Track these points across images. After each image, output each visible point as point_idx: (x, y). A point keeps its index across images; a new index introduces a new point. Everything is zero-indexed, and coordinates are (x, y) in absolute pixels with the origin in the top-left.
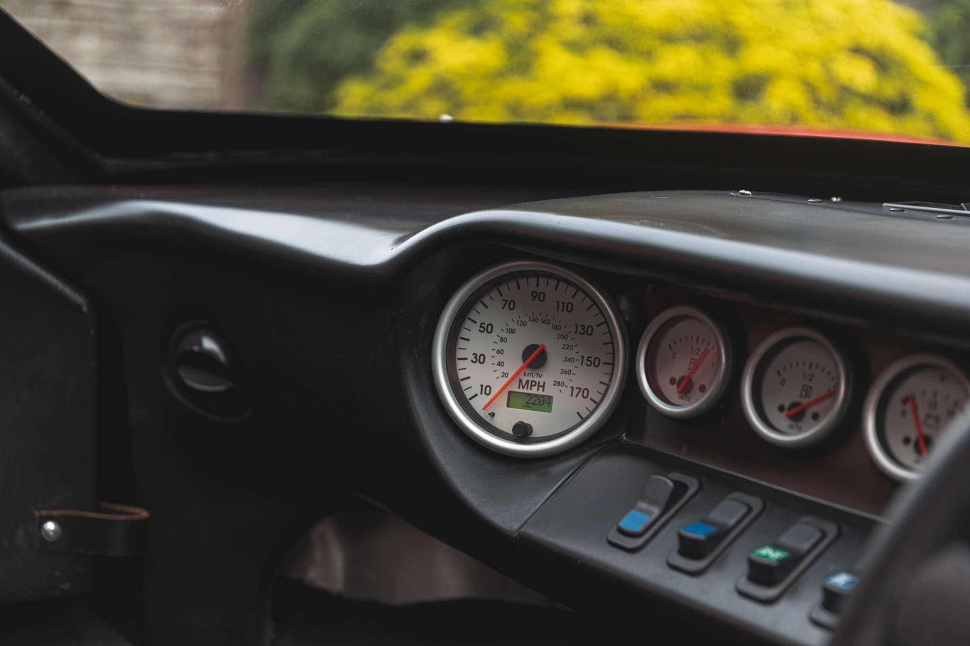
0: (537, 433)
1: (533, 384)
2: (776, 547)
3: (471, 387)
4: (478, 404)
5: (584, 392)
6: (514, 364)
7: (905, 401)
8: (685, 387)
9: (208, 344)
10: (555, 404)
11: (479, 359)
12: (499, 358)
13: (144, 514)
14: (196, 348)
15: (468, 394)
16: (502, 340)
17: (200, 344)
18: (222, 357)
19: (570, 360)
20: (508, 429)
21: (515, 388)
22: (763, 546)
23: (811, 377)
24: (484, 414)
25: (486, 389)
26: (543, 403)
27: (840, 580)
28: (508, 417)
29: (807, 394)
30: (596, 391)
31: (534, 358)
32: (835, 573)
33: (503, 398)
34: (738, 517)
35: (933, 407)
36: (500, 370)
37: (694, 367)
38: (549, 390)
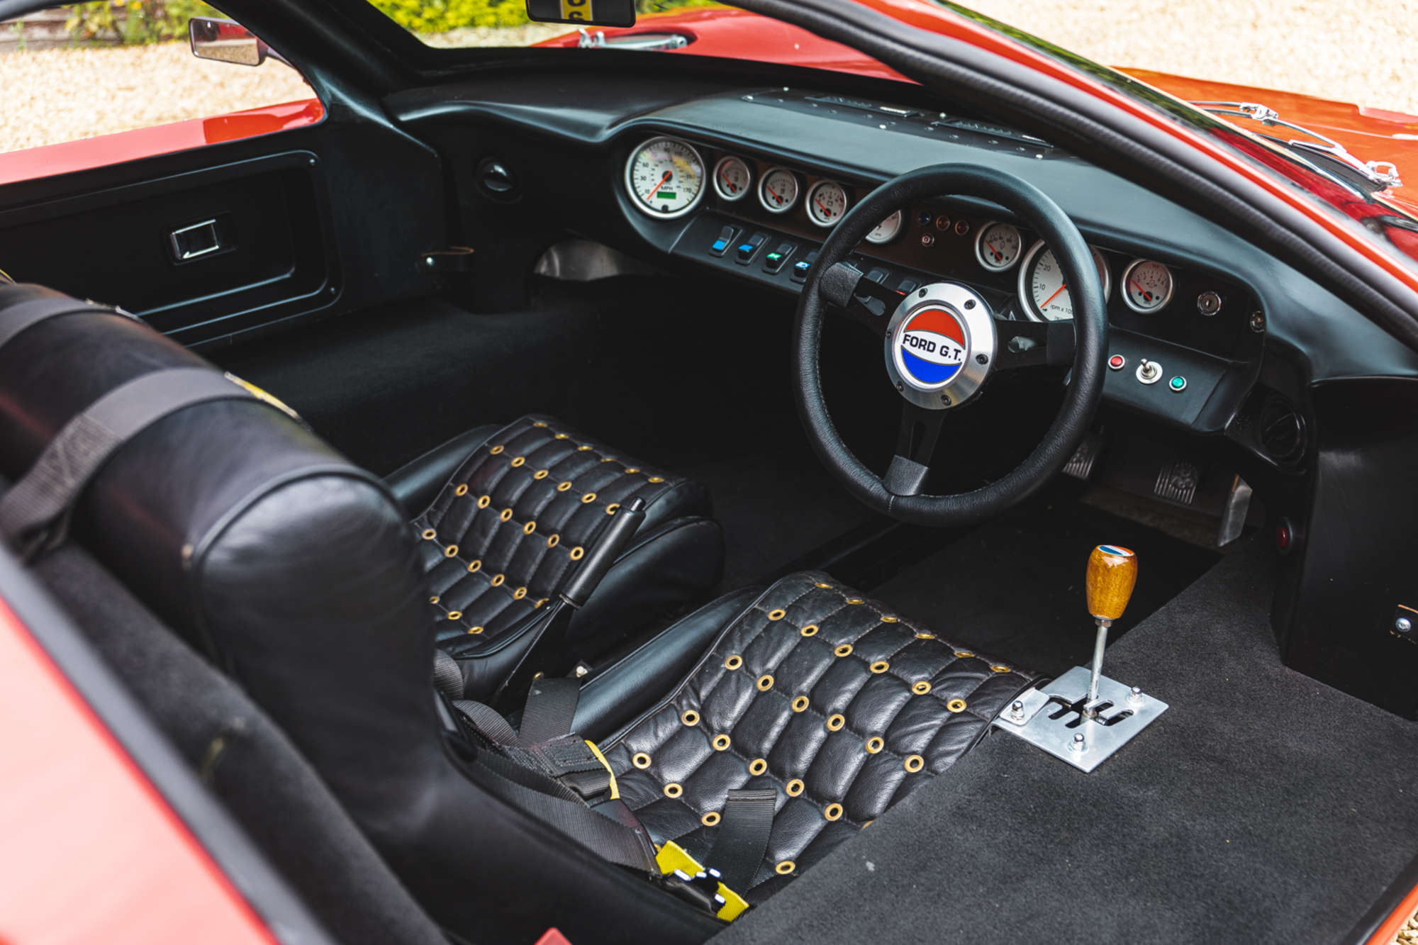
0: (670, 209)
1: (666, 188)
2: (777, 253)
3: (641, 191)
4: (644, 198)
5: (689, 190)
6: (659, 179)
7: (820, 196)
8: (734, 188)
9: (500, 170)
10: (677, 196)
11: (643, 178)
12: (652, 177)
13: (472, 251)
14: (492, 171)
15: (640, 194)
16: (653, 170)
17: (493, 168)
18: (504, 174)
19: (683, 177)
20: (660, 208)
21: (660, 190)
22: (770, 253)
23: (784, 185)
24: (648, 203)
25: (647, 191)
26: (672, 196)
27: (801, 265)
28: (658, 203)
29: (783, 191)
30: (694, 189)
31: (667, 177)
32: (798, 262)
33: (656, 194)
34: (760, 242)
35: (830, 197)
36: (653, 183)
37: (736, 179)
38: (675, 190)
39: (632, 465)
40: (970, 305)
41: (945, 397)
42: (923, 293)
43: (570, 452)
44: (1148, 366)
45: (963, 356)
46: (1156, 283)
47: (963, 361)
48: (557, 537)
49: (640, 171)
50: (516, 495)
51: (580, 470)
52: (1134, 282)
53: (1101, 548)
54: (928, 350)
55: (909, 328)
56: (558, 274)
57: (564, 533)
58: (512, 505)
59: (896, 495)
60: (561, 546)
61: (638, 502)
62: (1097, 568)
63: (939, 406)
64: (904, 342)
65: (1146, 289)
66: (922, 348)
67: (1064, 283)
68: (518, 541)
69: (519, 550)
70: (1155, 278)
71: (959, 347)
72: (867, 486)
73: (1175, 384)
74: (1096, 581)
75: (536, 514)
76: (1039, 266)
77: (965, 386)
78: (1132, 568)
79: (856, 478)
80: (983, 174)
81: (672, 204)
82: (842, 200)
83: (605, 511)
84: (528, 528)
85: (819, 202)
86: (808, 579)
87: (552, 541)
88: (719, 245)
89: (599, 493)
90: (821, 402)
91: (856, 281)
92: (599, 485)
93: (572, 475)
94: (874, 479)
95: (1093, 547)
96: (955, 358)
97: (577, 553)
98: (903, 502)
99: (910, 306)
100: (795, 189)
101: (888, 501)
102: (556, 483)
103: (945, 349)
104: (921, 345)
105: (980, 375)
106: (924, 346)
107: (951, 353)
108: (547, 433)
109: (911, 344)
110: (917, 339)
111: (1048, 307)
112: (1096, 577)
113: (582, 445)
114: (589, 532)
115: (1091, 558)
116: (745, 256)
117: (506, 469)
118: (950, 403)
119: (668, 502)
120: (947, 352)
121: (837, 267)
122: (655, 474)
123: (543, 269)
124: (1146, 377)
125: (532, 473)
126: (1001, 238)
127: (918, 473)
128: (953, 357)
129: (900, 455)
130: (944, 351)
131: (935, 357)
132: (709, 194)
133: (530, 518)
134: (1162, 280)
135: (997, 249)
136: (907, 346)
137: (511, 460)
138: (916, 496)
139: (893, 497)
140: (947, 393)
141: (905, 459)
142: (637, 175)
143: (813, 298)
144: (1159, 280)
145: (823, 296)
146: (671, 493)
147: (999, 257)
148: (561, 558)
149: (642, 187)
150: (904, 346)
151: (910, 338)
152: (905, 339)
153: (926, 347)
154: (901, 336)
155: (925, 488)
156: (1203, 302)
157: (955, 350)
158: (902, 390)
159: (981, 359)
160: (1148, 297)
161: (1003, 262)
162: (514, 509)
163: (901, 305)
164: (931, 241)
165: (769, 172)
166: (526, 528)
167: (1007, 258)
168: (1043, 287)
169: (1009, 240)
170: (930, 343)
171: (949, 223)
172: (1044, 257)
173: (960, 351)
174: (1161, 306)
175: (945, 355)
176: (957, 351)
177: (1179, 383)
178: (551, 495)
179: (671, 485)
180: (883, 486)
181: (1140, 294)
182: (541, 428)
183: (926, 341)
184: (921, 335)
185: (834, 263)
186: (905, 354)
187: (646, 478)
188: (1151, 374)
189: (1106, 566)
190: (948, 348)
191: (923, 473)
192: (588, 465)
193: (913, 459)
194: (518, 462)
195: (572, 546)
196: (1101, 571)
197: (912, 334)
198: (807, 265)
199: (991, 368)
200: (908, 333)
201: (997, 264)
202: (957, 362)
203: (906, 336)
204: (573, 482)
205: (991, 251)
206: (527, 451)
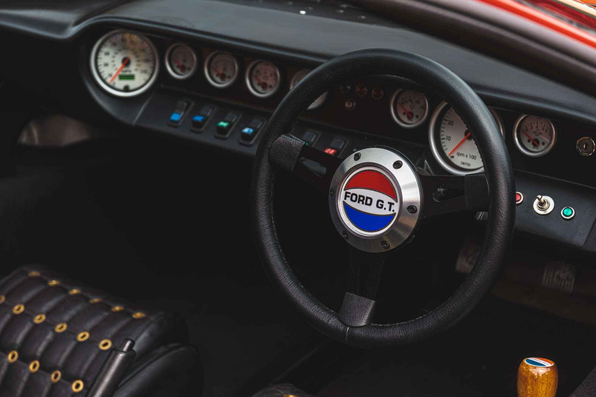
0: (131, 88)
1: (126, 71)
2: (226, 121)
3: (105, 75)
4: (109, 80)
5: (145, 72)
6: (119, 65)
7: (257, 72)
8: (183, 69)
10: (136, 77)
11: (106, 65)
12: (113, 64)
15: (105, 78)
16: (114, 57)
19: (139, 62)
20: (121, 88)
21: (121, 73)
22: (219, 122)
23: (226, 65)
24: (112, 84)
25: (110, 75)
26: (132, 77)
27: (246, 130)
28: (121, 84)
29: (225, 69)
30: (150, 71)
31: (126, 62)
32: (244, 128)
33: (117, 78)
34: (209, 112)
35: (266, 73)
36: (114, 68)
37: (185, 61)
38: (133, 72)
39: (117, 303)
40: (398, 165)
41: (384, 243)
42: (357, 157)
43: (62, 297)
44: (542, 200)
45: (396, 208)
46: (541, 131)
47: (397, 211)
48: (59, 373)
49: (103, 59)
50: (19, 339)
51: (72, 312)
52: (523, 131)
53: (528, 361)
54: (366, 204)
55: (348, 187)
56: (37, 142)
57: (63, 369)
58: (16, 347)
59: (351, 327)
60: (63, 381)
61: (128, 344)
62: (526, 379)
63: (380, 249)
64: (345, 199)
65: (533, 136)
66: (361, 202)
67: (466, 133)
68: (25, 379)
69: (27, 387)
70: (540, 128)
71: (392, 201)
72: (325, 320)
73: (565, 213)
74: (526, 389)
75: (38, 354)
76: (444, 121)
77: (401, 232)
78: (554, 376)
79: (315, 314)
80: (398, 57)
81: (132, 84)
82: (276, 75)
83: (98, 347)
84: (33, 367)
85: (256, 77)
86: (278, 392)
87: (55, 377)
88: (176, 117)
89: (91, 332)
90: (279, 251)
91: (300, 149)
92: (91, 324)
93: (67, 317)
94: (330, 313)
95: (521, 361)
96: (390, 210)
97: (78, 386)
98: (357, 331)
99: (348, 168)
100: (234, 67)
101: (345, 331)
102: (53, 325)
103: (380, 203)
104: (359, 200)
105: (412, 222)
106: (362, 201)
107: (386, 205)
108: (41, 281)
109: (352, 200)
110: (356, 195)
111: (455, 154)
112: (526, 387)
113: (72, 289)
114: (86, 366)
115: (520, 370)
116: (197, 125)
117: (8, 316)
118: (389, 247)
119: (151, 334)
120: (382, 206)
121: (283, 138)
122: (137, 310)
123: (24, 139)
124: (542, 209)
125: (32, 318)
126: (411, 100)
127: (366, 307)
128: (388, 208)
129: (350, 292)
130: (380, 204)
131: (373, 210)
132: (163, 74)
133: (33, 358)
134: (545, 128)
135: (408, 109)
136: (348, 201)
137: (12, 307)
138: (367, 326)
139: (348, 328)
140: (386, 239)
141: (355, 296)
142: (101, 62)
143: (265, 166)
144: (543, 129)
145: (272, 163)
146: (153, 326)
147: (410, 116)
148: (63, 392)
149: (106, 71)
150: (345, 201)
151: (350, 195)
152: (346, 196)
153: (365, 201)
154: (343, 193)
155: (374, 318)
156: (581, 145)
157: (389, 203)
158: (347, 238)
159: (411, 208)
160: (536, 143)
161: (414, 120)
162: (19, 351)
163: (340, 167)
164: (353, 105)
165: (212, 54)
166: (31, 367)
167: (417, 117)
168: (449, 138)
169: (418, 102)
170: (368, 198)
171: (366, 89)
172: (447, 114)
173: (393, 204)
174: (548, 150)
175: (381, 208)
176: (391, 204)
177: (568, 212)
178: (50, 336)
179: (152, 318)
180: (339, 319)
181: (529, 141)
182: (35, 278)
183: (363, 197)
184: (359, 192)
185: (280, 136)
186: (347, 208)
187: (130, 315)
188: (546, 206)
189: (533, 376)
190: (382, 202)
191: (371, 306)
192: (79, 307)
193: (361, 294)
194: (19, 309)
195: (72, 379)
196: (530, 381)
197: (352, 191)
198: (251, 131)
199: (420, 215)
200: (348, 191)
201: (410, 122)
202: (391, 213)
203: (347, 193)
204: (68, 323)
205: (403, 111)
206: (25, 299)
